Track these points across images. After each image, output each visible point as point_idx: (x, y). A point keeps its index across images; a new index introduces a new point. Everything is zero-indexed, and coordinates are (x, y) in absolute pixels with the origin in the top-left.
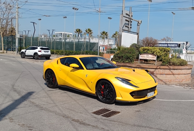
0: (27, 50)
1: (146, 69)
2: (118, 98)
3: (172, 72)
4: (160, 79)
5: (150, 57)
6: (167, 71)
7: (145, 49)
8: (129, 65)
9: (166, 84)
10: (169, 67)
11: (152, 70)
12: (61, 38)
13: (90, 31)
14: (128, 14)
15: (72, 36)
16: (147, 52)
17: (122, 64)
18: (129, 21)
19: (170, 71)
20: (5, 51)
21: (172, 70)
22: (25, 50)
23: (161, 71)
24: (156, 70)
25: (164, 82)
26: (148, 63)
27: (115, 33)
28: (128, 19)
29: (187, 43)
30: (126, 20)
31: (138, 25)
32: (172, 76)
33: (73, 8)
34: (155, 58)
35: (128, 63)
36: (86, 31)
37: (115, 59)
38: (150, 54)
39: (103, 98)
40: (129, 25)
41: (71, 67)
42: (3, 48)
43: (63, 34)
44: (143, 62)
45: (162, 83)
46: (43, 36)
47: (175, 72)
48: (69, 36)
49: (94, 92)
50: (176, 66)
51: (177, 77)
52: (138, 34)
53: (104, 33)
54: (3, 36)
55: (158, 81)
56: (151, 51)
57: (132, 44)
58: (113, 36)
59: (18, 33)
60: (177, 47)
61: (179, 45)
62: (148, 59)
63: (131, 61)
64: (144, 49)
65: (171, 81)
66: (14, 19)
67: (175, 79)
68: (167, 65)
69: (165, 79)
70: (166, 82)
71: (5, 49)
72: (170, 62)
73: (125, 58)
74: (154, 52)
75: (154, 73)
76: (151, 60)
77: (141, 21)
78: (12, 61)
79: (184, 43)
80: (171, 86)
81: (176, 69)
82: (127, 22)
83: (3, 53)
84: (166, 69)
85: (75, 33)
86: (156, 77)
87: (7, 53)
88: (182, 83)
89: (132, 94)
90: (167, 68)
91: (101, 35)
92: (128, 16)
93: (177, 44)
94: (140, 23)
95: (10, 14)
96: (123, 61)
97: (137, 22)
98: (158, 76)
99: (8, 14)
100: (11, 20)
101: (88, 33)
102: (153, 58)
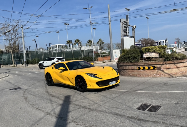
0: (45, 62)
1: (153, 66)
2: (89, 87)
3: (176, 66)
4: (167, 73)
5: (153, 55)
6: (172, 66)
7: (147, 49)
8: (137, 64)
9: (172, 77)
10: (173, 62)
11: (159, 66)
12: (57, 49)
13: (79, 41)
14: (125, 21)
15: (65, 47)
16: (148, 51)
17: (130, 64)
18: (126, 28)
19: (175, 65)
20: (15, 65)
21: (176, 64)
22: (43, 62)
23: (167, 66)
24: (163, 66)
25: (171, 75)
26: (151, 61)
27: (99, 40)
28: (125, 26)
29: (166, 40)
30: (124, 27)
31: (133, 30)
32: (177, 69)
33: (65, 24)
34: (158, 56)
35: (135, 62)
36: (76, 42)
37: (122, 60)
38: (152, 52)
39: (79, 88)
40: (127, 31)
41: (60, 70)
42: (13, 63)
43: (57, 46)
44: (146, 60)
45: (169, 76)
46: (41, 49)
47: (179, 65)
48: (62, 47)
49: (74, 85)
50: (179, 61)
51: (181, 70)
52: (134, 37)
53: (90, 41)
54: (13, 53)
55: (165, 75)
56: (153, 50)
57: (131, 46)
58: (98, 43)
59: (25, 49)
60: (158, 45)
61: (160, 43)
62: (151, 57)
63: (138, 60)
64: (145, 49)
65: (176, 73)
66: (21, 38)
67: (179, 71)
68: (171, 60)
69: (171, 72)
70: (173, 75)
71: (15, 64)
72: (173, 57)
73: (131, 58)
74: (155, 51)
75: (162, 68)
76: (152, 57)
77: (135, 26)
78: (26, 72)
79: (163, 41)
80: (179, 78)
81: (180, 63)
82: (125, 29)
83: (14, 66)
84: (171, 64)
85: (66, 44)
86: (163, 71)
87: (17, 66)
88: (185, 74)
89: (98, 83)
90: (172, 62)
91: (88, 43)
92: (125, 23)
93: (158, 43)
94: (135, 27)
95: (16, 34)
96: (131, 61)
97: (132, 28)
98: (165, 70)
99: (15, 35)
100: (17, 39)
101: (77, 43)
102: (156, 55)
